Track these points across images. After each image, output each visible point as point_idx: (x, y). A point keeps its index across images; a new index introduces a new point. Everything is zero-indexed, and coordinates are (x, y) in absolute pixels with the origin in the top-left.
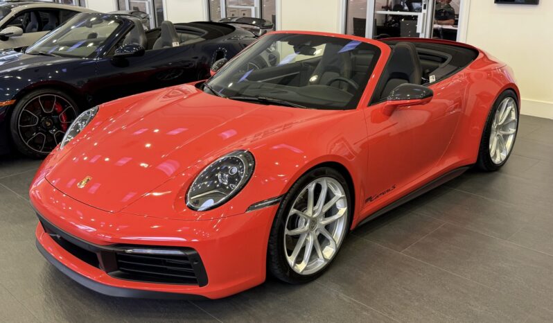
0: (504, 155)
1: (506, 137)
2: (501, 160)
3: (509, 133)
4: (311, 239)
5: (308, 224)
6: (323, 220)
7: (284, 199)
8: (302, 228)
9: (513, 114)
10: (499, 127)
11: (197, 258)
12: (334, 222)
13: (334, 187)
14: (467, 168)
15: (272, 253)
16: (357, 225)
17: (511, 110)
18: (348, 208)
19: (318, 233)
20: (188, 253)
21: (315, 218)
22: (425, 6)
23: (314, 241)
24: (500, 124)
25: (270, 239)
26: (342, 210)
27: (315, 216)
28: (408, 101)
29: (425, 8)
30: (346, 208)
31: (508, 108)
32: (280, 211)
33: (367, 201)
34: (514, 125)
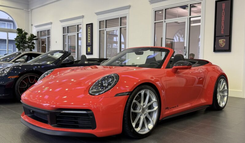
0: (224, 104)
1: (224, 96)
2: (223, 106)
3: (225, 95)
4: (142, 118)
5: (141, 110)
6: (147, 110)
7: (131, 94)
8: (138, 111)
9: (226, 87)
10: (220, 92)
11: (92, 115)
12: (152, 112)
13: (152, 96)
14: (209, 106)
15: (125, 119)
16: (162, 119)
17: (225, 85)
18: (158, 107)
19: (145, 116)
20: (89, 112)
21: (144, 108)
22: (185, 54)
23: (144, 118)
24: (221, 90)
25: (124, 112)
26: (156, 108)
27: (144, 107)
28: (182, 67)
29: (185, 55)
30: (157, 107)
31: (223, 84)
32: (129, 99)
33: (166, 109)
34: (227, 92)
